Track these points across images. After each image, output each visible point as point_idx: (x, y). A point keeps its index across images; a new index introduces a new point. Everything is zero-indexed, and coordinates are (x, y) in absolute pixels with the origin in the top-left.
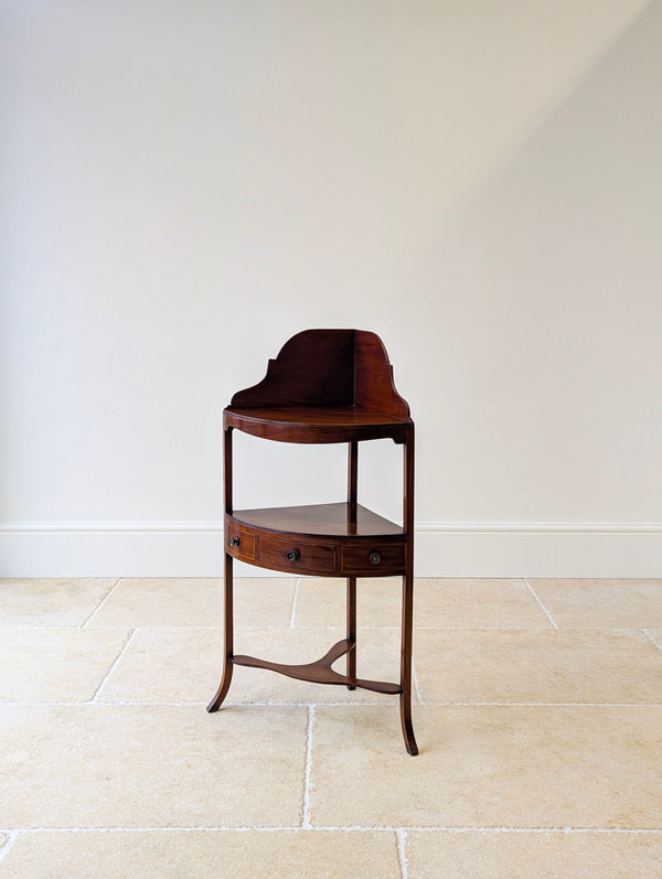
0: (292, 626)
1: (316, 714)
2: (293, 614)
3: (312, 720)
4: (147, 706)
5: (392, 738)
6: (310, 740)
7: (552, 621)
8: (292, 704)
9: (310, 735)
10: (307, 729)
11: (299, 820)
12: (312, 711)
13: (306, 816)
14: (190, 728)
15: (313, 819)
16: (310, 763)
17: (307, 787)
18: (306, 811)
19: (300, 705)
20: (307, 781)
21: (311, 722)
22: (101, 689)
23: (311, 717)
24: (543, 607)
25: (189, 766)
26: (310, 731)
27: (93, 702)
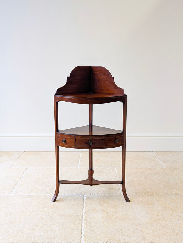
0: (79, 167)
1: (86, 198)
2: (79, 163)
3: (85, 200)
4: (29, 196)
5: (112, 207)
6: (84, 208)
7: (163, 165)
8: (78, 195)
9: (84, 206)
10: (83, 204)
11: (80, 240)
12: (85, 197)
13: (82, 238)
14: (43, 203)
15: (85, 239)
16: (84, 217)
17: (83, 227)
18: (82, 236)
19: (81, 195)
20: (83, 224)
21: (84, 201)
22: (14, 189)
23: (85, 199)
24: (160, 161)
25: (42, 218)
26: (84, 205)
27: (11, 194)
